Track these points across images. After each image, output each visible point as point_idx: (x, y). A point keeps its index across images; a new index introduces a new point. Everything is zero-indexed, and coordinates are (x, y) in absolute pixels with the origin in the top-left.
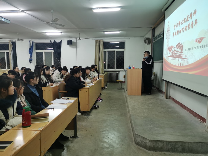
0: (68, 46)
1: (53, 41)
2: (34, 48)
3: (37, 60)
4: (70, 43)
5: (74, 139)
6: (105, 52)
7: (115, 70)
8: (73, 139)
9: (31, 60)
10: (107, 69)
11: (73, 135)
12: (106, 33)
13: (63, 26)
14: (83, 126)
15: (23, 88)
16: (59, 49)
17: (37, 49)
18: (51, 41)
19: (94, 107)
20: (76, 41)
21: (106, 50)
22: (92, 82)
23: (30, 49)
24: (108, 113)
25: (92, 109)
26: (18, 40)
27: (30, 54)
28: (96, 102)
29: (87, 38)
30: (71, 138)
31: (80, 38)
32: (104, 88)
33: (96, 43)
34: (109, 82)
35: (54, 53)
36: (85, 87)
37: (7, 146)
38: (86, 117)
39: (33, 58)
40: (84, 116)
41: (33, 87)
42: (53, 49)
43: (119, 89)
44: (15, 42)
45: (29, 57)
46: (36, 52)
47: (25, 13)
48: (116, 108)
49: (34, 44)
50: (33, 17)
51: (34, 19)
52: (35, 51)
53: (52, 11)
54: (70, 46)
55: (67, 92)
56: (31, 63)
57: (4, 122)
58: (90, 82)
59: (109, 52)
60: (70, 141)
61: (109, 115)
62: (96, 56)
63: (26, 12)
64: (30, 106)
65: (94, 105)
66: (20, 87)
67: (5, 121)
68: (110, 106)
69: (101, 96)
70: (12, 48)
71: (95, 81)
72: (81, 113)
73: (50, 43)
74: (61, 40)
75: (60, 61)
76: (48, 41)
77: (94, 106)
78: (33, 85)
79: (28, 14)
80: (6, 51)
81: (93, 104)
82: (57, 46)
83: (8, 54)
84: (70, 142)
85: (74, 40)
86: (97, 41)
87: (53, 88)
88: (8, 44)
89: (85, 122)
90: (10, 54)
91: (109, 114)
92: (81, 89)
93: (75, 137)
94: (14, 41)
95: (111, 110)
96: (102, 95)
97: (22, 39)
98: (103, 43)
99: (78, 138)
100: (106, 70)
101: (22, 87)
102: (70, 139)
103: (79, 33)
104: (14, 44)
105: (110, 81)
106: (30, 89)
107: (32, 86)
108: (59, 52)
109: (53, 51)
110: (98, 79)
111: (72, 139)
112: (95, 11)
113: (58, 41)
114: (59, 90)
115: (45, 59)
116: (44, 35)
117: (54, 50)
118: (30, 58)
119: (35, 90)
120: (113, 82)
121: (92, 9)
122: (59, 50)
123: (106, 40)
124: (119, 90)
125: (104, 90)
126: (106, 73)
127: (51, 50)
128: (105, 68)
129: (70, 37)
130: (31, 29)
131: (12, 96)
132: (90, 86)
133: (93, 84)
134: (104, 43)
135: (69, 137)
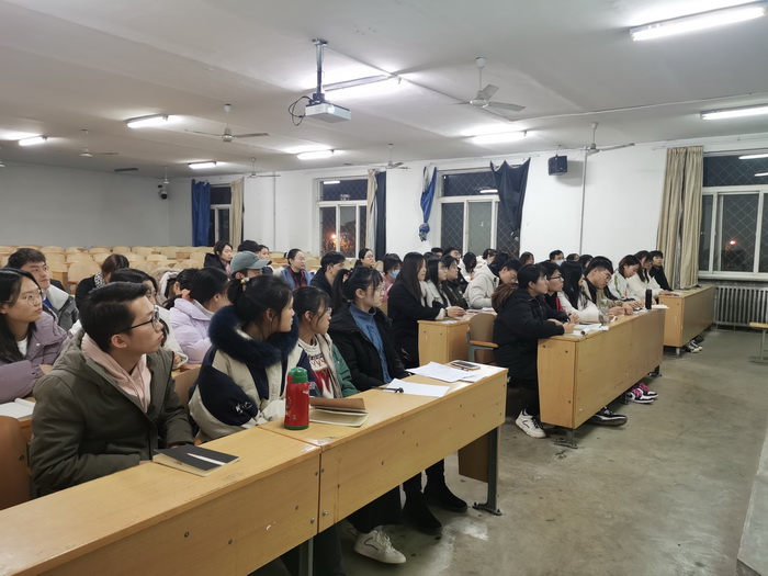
0: (553, 177)
1: (498, 163)
2: (439, 189)
3: (443, 229)
4: (559, 166)
5: (486, 515)
6: (707, 200)
7: (755, 275)
8: (479, 513)
9: (424, 231)
10: (715, 269)
11: (485, 502)
12: (709, 117)
13: (519, 108)
14: (533, 480)
15: (328, 316)
16: (518, 191)
17: (446, 193)
18: (491, 164)
19: (604, 418)
20: (583, 160)
21: (713, 190)
22: (602, 321)
23: (424, 194)
24: (658, 454)
25: (593, 423)
26: (391, 166)
27: (424, 210)
28: (622, 400)
29: (624, 146)
30: (477, 507)
31: (594, 148)
32: (685, 350)
33: (669, 161)
34: (722, 327)
35: (501, 205)
36: (565, 336)
37: (218, 466)
38: (560, 448)
39: (431, 222)
40: (551, 444)
41: (364, 316)
42: (496, 191)
43: (759, 363)
44: (385, 173)
45: (419, 221)
46: (443, 205)
47: (400, 79)
48: (703, 441)
49: (439, 176)
50: (425, 90)
51: (430, 94)
52: (439, 201)
53: (481, 62)
54: (559, 179)
55: (495, 346)
56: (424, 239)
57: (255, 405)
58: (597, 320)
59: (729, 200)
60: (467, 515)
61: (664, 460)
62: (664, 215)
63: (400, 76)
64: (348, 374)
65: (604, 409)
66: (321, 310)
67: (258, 403)
68: (682, 426)
69: (658, 380)
70: (376, 193)
71: (626, 314)
72: (545, 431)
73: (490, 170)
74: (527, 159)
75: (519, 236)
76: (481, 165)
77: (606, 416)
78: (364, 309)
79: (409, 81)
80: (359, 203)
81: (604, 405)
82: (512, 182)
83: (363, 209)
84: (466, 519)
85: (573, 156)
86: (672, 155)
87: (451, 326)
88: (367, 181)
89: (550, 465)
90: (368, 210)
91: (664, 456)
92: (548, 342)
93: (489, 507)
94: (382, 170)
95: (681, 443)
96: (665, 376)
97: (400, 164)
98: (700, 160)
99: (498, 514)
100: (710, 274)
101: (325, 311)
102: (471, 511)
103: (593, 126)
104: (381, 178)
105: (727, 323)
106: (357, 320)
107: (362, 312)
108: (517, 200)
109: (496, 198)
110: (645, 310)
111: (477, 513)
112: (638, 36)
113: (515, 161)
114: (470, 335)
115: (470, 227)
116: (469, 144)
117: (500, 194)
118: (422, 223)
119: (372, 324)
120: (739, 329)
121: (627, 31)
122: (517, 195)
123: (719, 146)
124: (757, 367)
125: (681, 355)
126: (705, 287)
127: (491, 197)
128: (703, 266)
129: (560, 146)
130: (426, 128)
131: (285, 334)
132: (583, 333)
133: (606, 328)
134: (706, 160)
135: (470, 503)
